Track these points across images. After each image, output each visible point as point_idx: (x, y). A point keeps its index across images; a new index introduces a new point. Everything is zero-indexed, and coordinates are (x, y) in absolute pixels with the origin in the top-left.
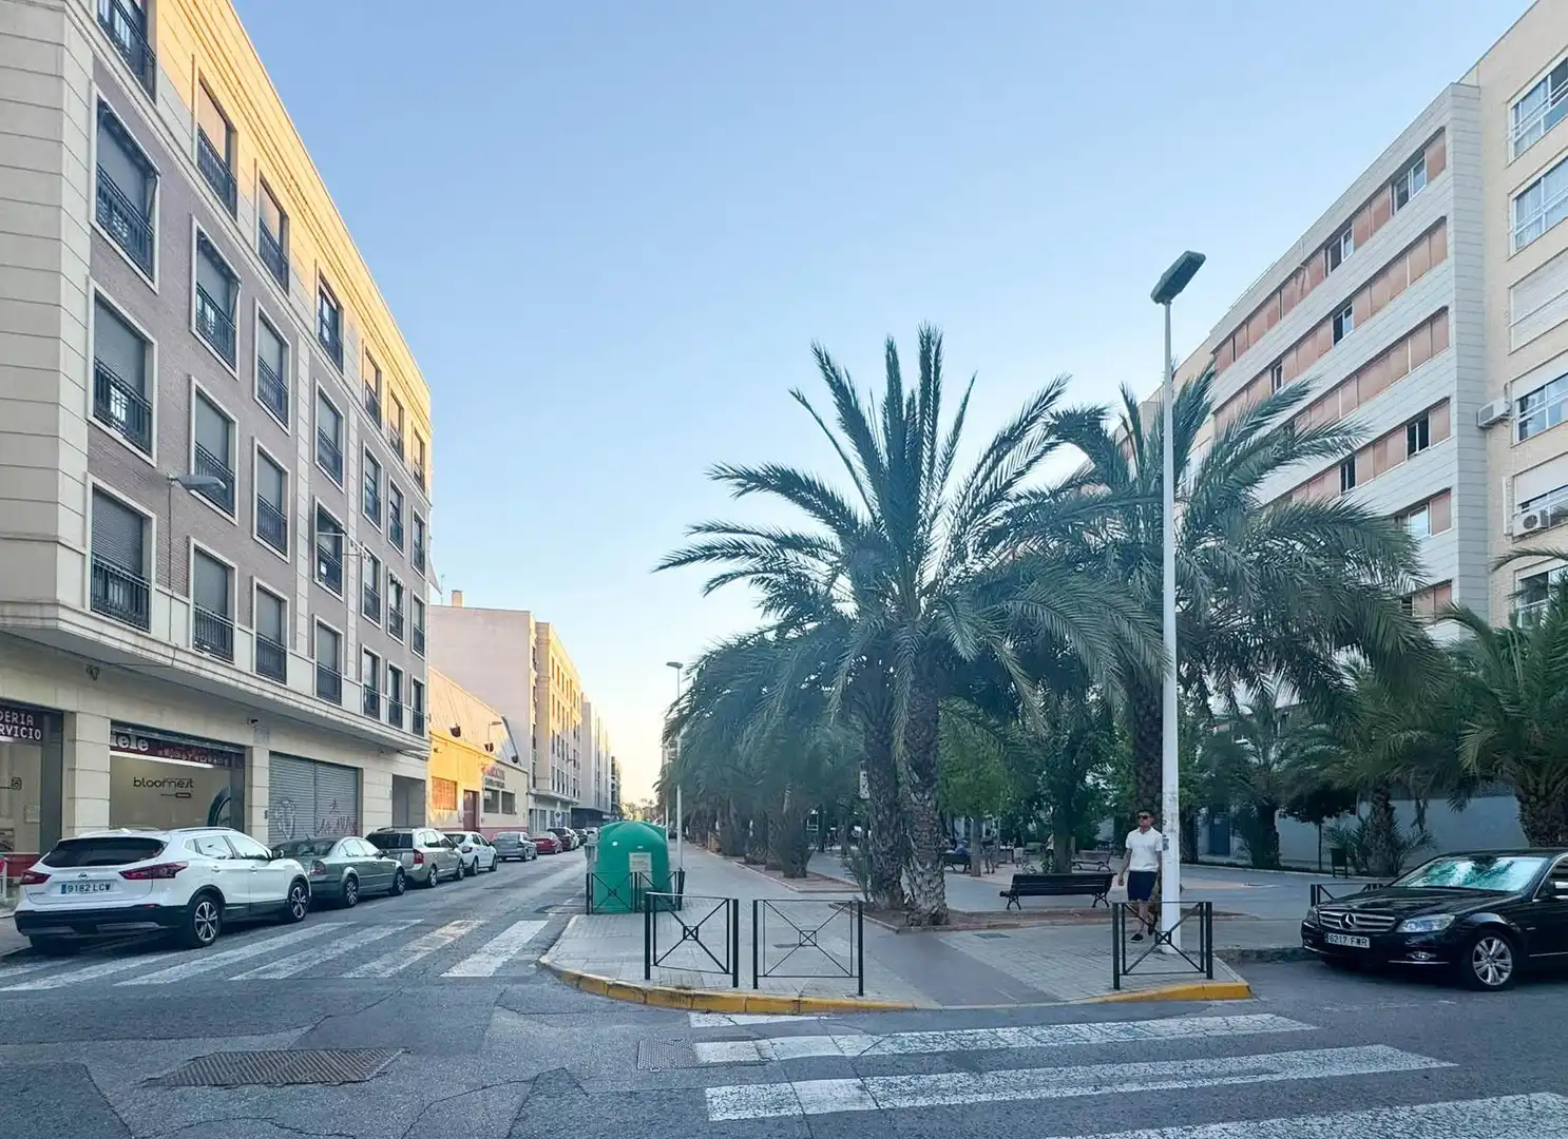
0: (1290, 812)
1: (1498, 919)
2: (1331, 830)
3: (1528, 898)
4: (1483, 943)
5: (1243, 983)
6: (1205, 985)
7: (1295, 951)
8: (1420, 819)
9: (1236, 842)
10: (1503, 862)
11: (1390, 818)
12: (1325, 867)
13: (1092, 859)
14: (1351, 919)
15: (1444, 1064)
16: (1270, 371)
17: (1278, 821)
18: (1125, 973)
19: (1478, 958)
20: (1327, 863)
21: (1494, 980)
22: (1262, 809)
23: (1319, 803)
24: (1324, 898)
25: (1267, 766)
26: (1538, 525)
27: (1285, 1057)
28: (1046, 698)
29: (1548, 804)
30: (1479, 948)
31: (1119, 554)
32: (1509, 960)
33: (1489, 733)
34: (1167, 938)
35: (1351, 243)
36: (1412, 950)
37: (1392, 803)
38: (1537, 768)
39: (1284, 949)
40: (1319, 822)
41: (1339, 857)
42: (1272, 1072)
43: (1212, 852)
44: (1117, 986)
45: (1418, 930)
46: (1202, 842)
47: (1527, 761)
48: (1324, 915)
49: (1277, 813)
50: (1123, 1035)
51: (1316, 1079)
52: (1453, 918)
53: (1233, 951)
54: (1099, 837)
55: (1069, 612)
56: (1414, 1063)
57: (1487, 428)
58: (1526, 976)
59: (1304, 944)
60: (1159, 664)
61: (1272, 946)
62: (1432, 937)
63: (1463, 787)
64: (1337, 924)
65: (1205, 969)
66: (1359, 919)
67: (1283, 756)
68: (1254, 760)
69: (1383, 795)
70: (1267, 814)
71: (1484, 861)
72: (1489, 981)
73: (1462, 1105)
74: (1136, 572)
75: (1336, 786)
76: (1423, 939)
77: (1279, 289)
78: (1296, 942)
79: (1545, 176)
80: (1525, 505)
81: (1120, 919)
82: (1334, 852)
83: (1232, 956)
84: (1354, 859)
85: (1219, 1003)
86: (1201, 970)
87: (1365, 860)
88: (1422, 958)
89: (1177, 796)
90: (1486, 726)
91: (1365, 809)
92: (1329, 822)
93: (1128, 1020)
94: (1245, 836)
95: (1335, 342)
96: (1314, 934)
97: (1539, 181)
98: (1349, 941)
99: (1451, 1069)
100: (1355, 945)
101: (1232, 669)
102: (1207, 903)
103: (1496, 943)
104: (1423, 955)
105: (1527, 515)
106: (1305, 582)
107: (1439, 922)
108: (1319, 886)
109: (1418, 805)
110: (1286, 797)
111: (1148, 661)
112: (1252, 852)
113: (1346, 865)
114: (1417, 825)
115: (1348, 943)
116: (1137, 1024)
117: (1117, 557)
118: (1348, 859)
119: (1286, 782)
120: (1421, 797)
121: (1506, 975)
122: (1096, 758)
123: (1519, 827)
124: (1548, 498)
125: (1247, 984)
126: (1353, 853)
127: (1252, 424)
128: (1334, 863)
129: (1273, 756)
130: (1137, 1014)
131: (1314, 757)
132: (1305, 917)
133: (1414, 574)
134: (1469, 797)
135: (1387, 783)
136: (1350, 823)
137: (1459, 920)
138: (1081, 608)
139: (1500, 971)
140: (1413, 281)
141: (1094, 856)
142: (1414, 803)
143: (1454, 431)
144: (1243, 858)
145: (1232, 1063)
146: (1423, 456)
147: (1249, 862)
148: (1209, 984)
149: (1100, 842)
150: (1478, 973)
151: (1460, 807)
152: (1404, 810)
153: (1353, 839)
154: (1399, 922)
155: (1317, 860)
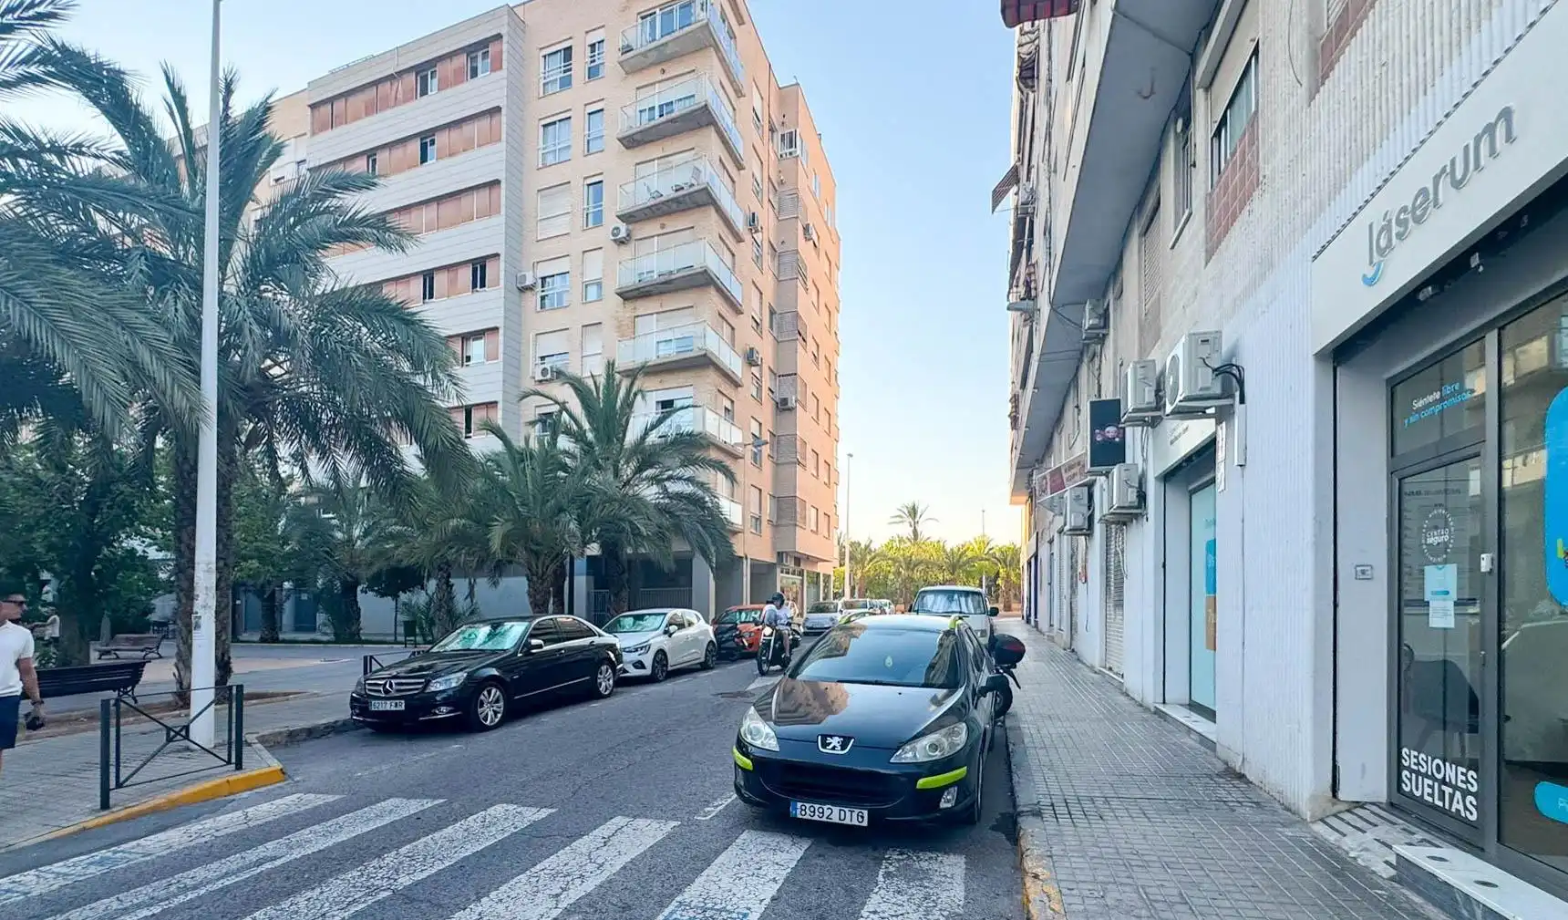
0: (370, 588)
1: (494, 672)
2: (405, 604)
3: (515, 654)
4: (485, 693)
5: (276, 765)
6: (230, 779)
7: (345, 723)
8: (471, 594)
9: (321, 618)
10: (508, 625)
11: (450, 593)
12: (401, 639)
13: (133, 645)
14: (391, 686)
15: (436, 802)
16: (365, 157)
17: (360, 596)
18: (119, 785)
19: (482, 706)
20: (400, 635)
21: (492, 721)
22: (344, 583)
23: (396, 580)
24: (375, 667)
25: (350, 541)
26: (549, 376)
27: (294, 837)
28: (45, 430)
29: (543, 581)
30: (482, 697)
31: (147, 266)
32: (501, 704)
33: (509, 526)
34: (183, 733)
35: (435, 81)
36: (437, 706)
37: (452, 581)
38: (537, 554)
39: (336, 722)
40: (396, 597)
41: (410, 628)
42: (275, 858)
43: (297, 629)
44: (105, 805)
45: (442, 688)
46: (287, 617)
47: (532, 550)
48: (370, 684)
49: (359, 588)
50: (92, 869)
51: (320, 851)
52: (465, 675)
53: (280, 733)
54: (153, 617)
55: (54, 313)
56: (414, 806)
57: (523, 290)
58: (513, 714)
59: (352, 715)
60: (191, 409)
61: (324, 721)
62: (450, 692)
63: (499, 570)
64: (379, 691)
65: (233, 760)
66: (397, 684)
67: (366, 533)
68: (339, 535)
69: (445, 572)
70: (350, 589)
71: (496, 625)
72: (488, 723)
73: (437, 835)
74: (169, 297)
75: (405, 563)
76: (444, 695)
77: (376, 83)
78: (345, 713)
79: (560, 121)
80: (543, 358)
81: (113, 721)
82: (406, 624)
83: (279, 739)
84: (421, 628)
85: (245, 795)
86: (229, 762)
87: (430, 630)
88: (443, 712)
89: (214, 566)
90: (507, 521)
91: (432, 585)
92: (403, 597)
93: (107, 847)
94: (327, 611)
95: (422, 163)
96: (360, 703)
97: (554, 123)
98: (389, 706)
99: (440, 806)
100: (393, 708)
101: (304, 437)
102: (238, 686)
103: (493, 691)
104: (444, 709)
105: (543, 366)
106: (360, 364)
107: (455, 680)
108: (371, 657)
109: (470, 583)
110: (365, 573)
111: (177, 404)
112: (335, 628)
113: (415, 635)
114: (469, 599)
115: (388, 708)
116: (123, 847)
117: (144, 268)
118: (417, 630)
119: (368, 557)
120: (470, 573)
121: (499, 715)
122: (130, 518)
123: (527, 600)
124: (554, 358)
125: (281, 767)
126: (421, 623)
127: (322, 190)
128: (406, 635)
129: (357, 532)
130: (122, 835)
131: (392, 537)
132: (353, 689)
133: (455, 384)
134: (500, 576)
135: (447, 563)
136: (419, 598)
137: (470, 676)
138: (74, 313)
139: (496, 713)
140: (479, 146)
141: (136, 642)
142: (467, 580)
143: (502, 282)
144: (326, 634)
145: (234, 861)
146: (482, 294)
147: (332, 637)
148: (240, 775)
149: (156, 623)
150: (481, 717)
151: (495, 584)
152: (460, 586)
153: (422, 613)
154: (427, 683)
155: (393, 631)
